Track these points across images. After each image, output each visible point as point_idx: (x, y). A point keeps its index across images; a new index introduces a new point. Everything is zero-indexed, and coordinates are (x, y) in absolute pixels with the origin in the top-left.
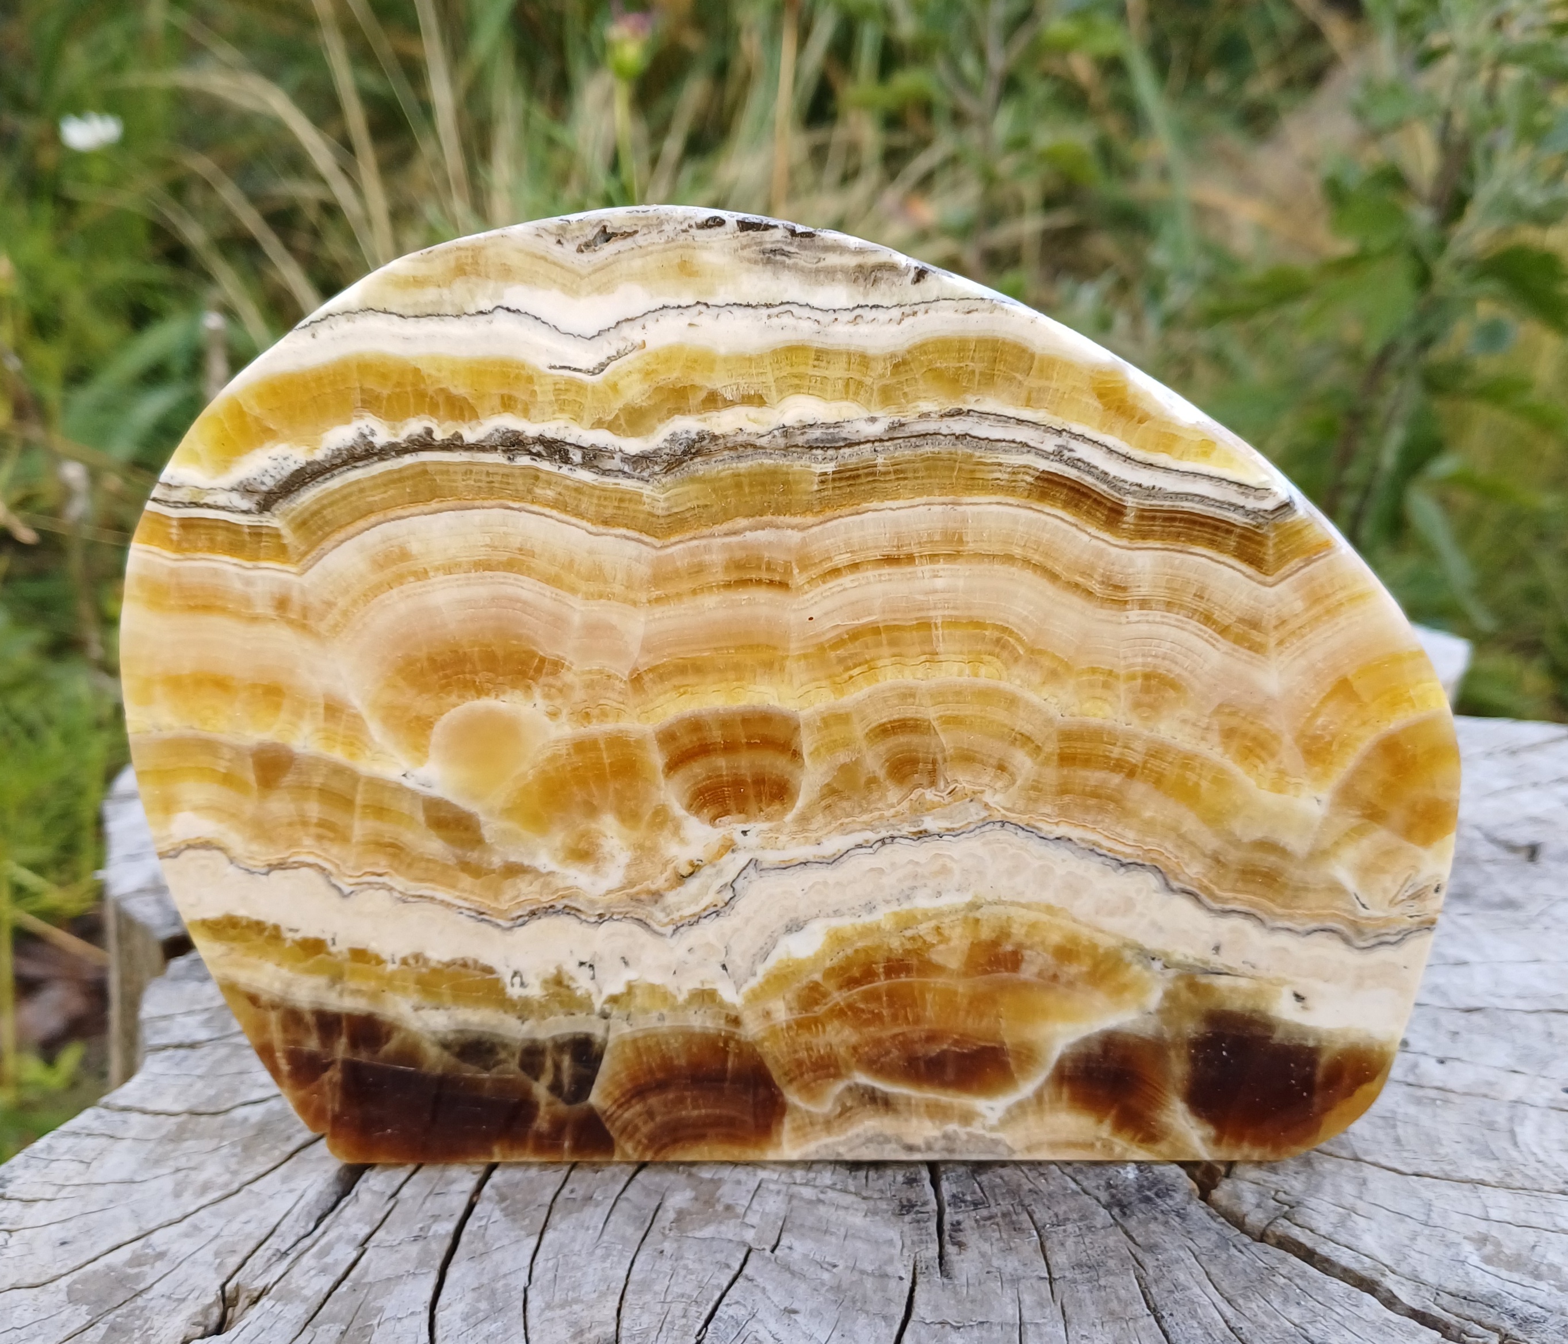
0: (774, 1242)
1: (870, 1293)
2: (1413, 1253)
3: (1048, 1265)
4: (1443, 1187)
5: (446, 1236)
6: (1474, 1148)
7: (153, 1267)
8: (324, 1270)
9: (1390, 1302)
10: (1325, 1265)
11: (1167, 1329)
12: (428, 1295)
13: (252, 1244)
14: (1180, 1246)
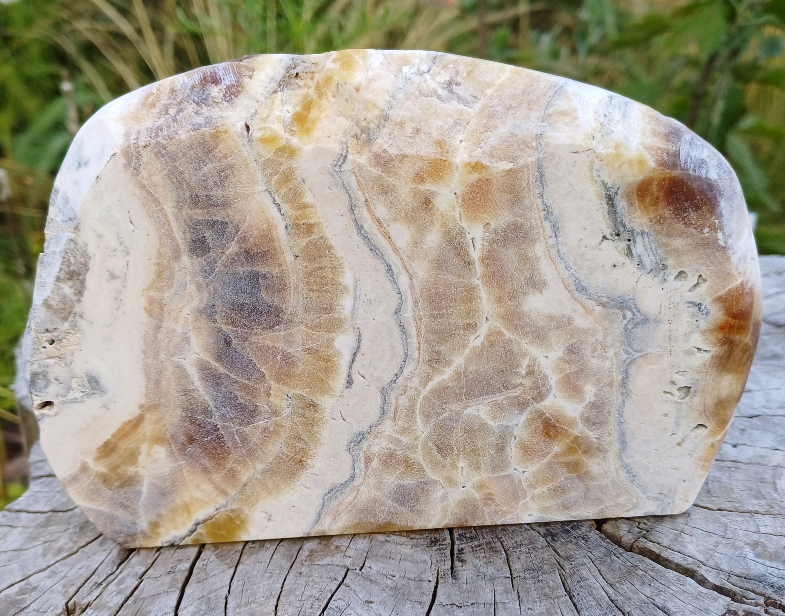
0: (361, 565)
1: (412, 590)
2: (716, 554)
3: (510, 570)
4: (734, 516)
5: (185, 570)
6: (753, 493)
7: (30, 595)
8: (120, 592)
9: (702, 582)
10: (666, 563)
11: (576, 602)
12: (174, 603)
13: (83, 580)
14: (584, 556)
